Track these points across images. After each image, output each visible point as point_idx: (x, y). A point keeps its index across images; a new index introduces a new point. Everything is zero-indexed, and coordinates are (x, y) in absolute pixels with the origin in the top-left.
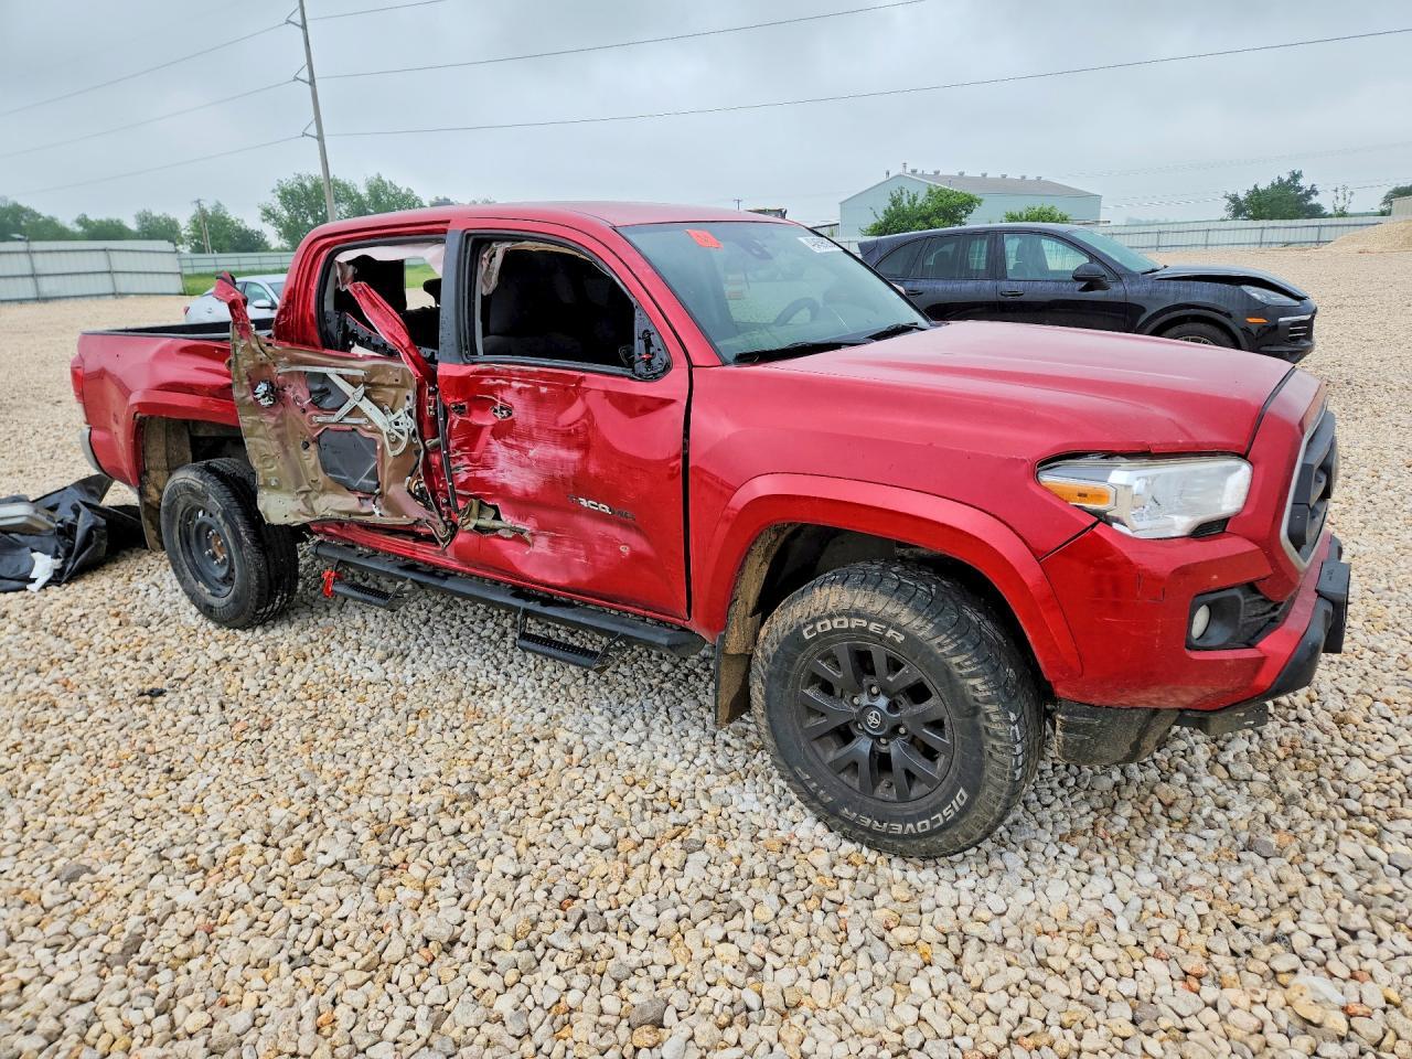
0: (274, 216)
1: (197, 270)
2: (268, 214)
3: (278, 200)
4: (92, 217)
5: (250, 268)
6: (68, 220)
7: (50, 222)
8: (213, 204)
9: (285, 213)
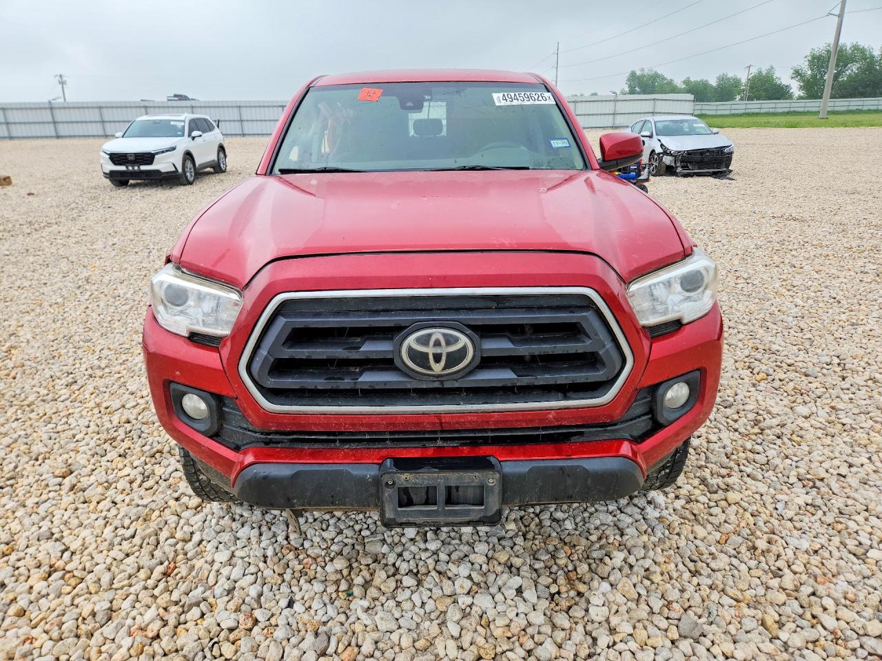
0: (800, 75)
1: (733, 112)
2: (798, 73)
3: (807, 63)
4: (692, 79)
5: (767, 110)
6: (679, 82)
7: (670, 83)
8: (768, 67)
9: (809, 72)
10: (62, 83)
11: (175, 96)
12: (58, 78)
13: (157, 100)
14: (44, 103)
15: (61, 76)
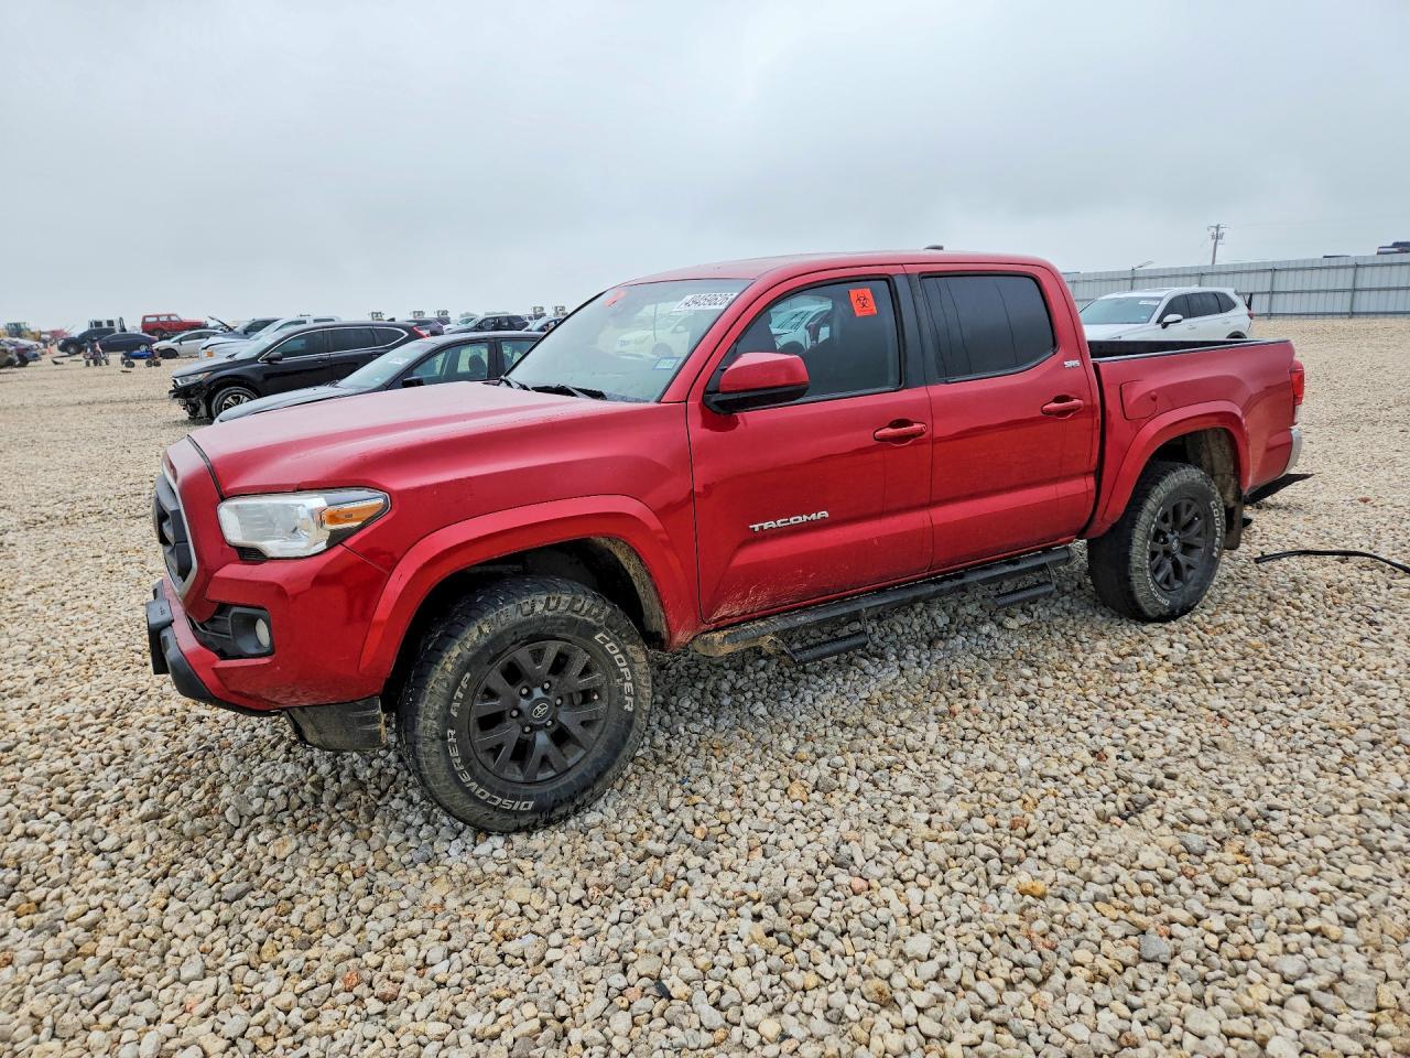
10: (1217, 237)
11: (1396, 245)
12: (1214, 230)
13: (1353, 255)
14: (1125, 272)
15: (1218, 228)
